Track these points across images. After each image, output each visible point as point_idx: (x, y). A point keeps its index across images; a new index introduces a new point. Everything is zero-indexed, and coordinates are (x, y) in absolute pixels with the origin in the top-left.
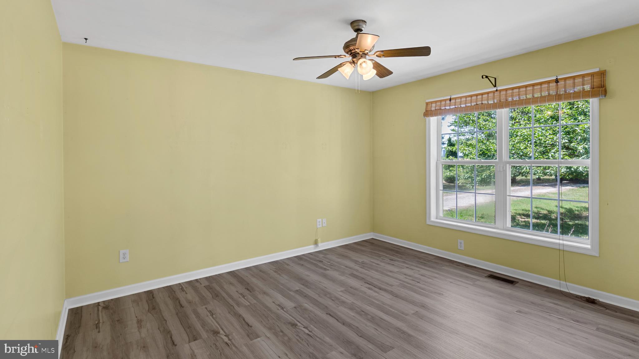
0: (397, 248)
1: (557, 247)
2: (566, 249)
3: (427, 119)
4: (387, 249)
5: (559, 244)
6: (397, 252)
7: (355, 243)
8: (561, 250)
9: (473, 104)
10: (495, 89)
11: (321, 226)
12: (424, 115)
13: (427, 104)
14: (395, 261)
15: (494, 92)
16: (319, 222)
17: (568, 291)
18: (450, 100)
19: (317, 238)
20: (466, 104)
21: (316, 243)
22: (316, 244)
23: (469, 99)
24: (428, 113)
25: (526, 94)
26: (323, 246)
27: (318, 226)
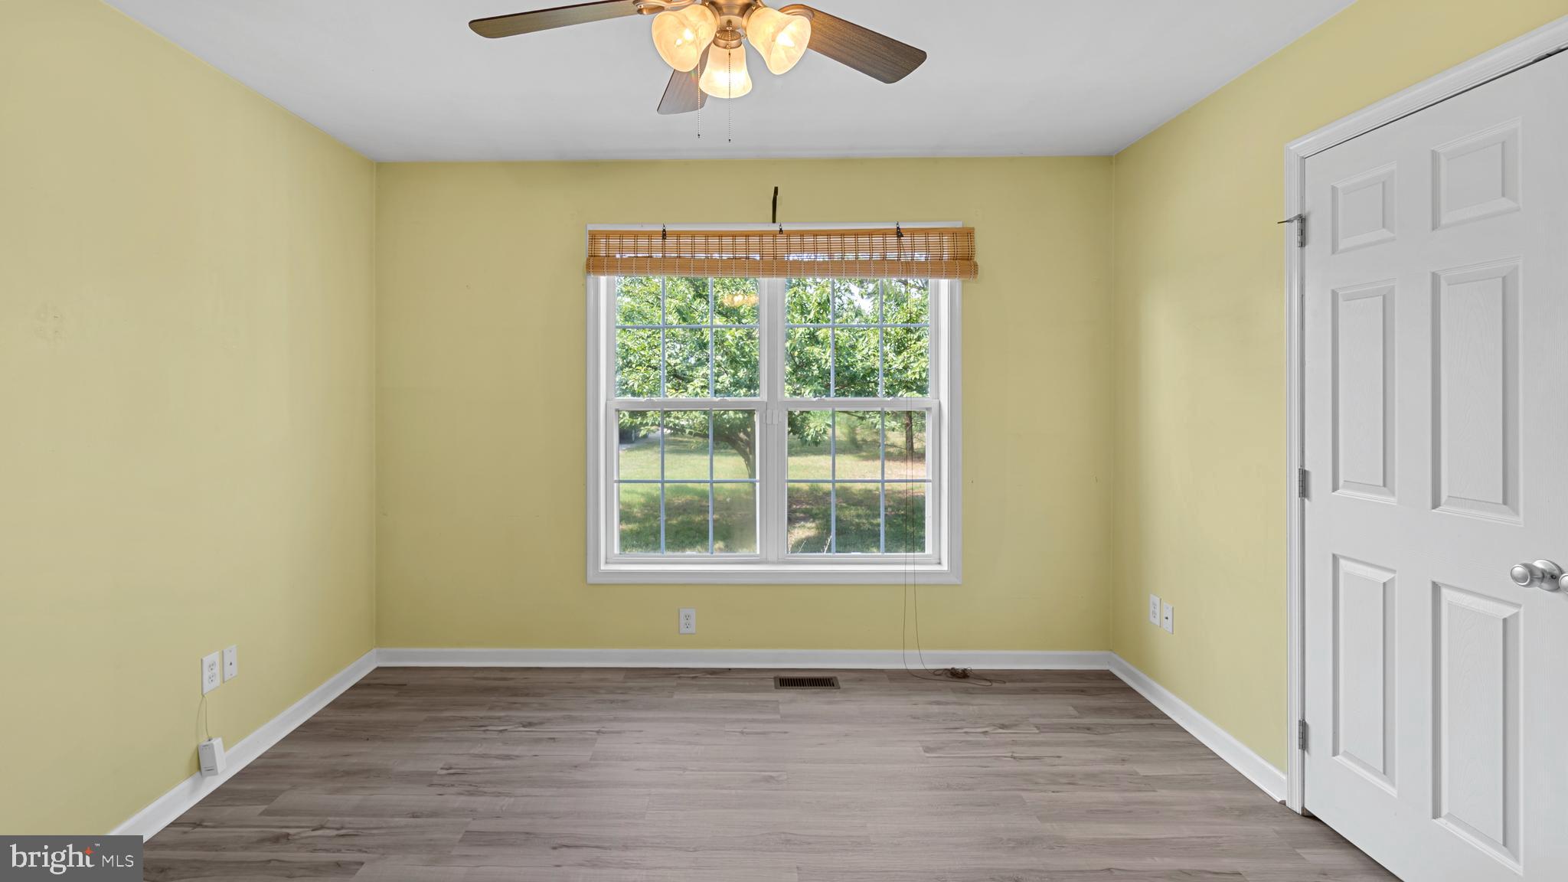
0: (495, 679)
1: (901, 580)
2: (920, 580)
3: (591, 278)
4: (467, 690)
5: (905, 573)
6: (514, 692)
7: (333, 705)
8: (911, 585)
9: (725, 256)
10: (776, 228)
11: (218, 681)
12: (588, 266)
13: (594, 236)
14: (541, 723)
15: (774, 235)
16: (212, 666)
17: (921, 667)
18: (664, 235)
19: (204, 741)
20: (706, 251)
21: (200, 765)
22: (199, 768)
23: (714, 241)
24: (596, 264)
25: (857, 251)
26: (228, 764)
27: (207, 687)
